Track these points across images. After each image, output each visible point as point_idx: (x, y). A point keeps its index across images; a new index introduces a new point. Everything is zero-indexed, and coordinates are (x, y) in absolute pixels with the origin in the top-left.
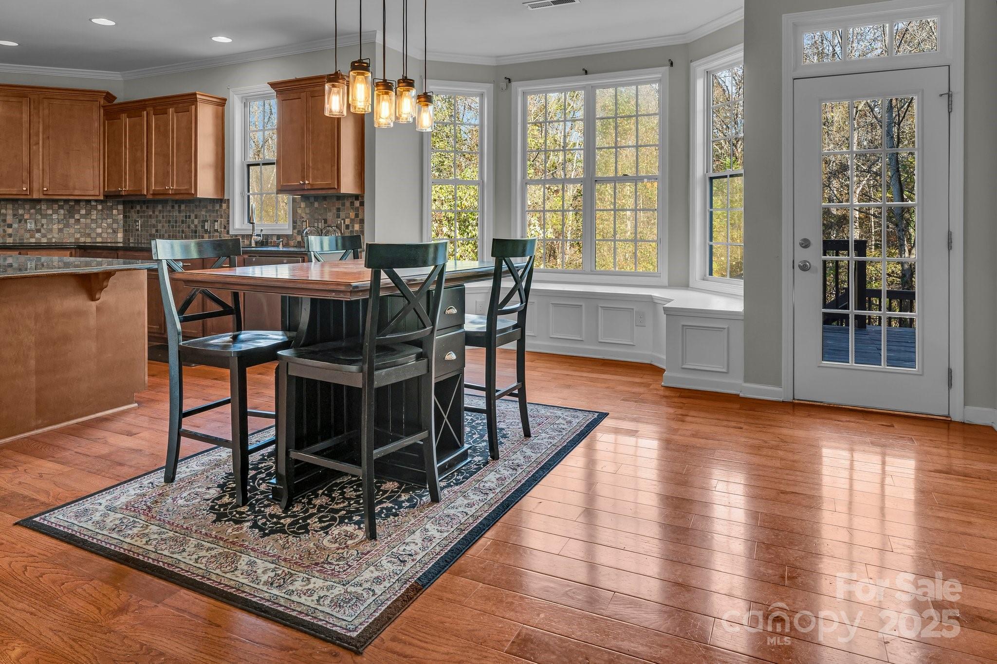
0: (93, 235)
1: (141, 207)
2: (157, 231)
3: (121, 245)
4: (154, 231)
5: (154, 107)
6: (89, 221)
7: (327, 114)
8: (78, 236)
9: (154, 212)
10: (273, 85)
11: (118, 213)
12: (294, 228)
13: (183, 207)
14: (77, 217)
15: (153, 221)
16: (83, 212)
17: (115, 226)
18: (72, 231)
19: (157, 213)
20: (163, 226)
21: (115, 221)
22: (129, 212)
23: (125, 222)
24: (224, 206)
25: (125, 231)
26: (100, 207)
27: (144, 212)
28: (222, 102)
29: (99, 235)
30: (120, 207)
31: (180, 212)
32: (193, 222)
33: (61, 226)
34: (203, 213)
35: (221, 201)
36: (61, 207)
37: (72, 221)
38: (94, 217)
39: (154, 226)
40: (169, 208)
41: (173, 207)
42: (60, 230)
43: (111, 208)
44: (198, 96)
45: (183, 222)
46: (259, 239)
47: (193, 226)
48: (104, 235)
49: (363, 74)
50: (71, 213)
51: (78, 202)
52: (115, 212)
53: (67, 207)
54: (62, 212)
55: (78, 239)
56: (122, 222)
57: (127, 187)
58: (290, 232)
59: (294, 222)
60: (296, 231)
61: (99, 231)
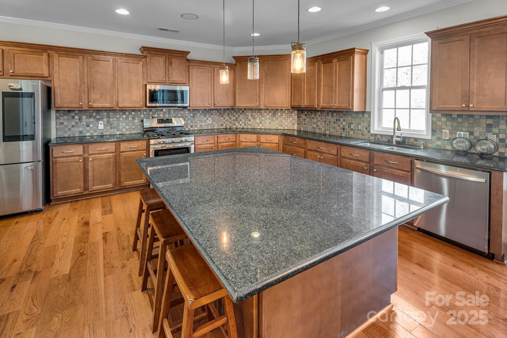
0: (284, 126)
1: (308, 112)
2: (317, 126)
4: (315, 126)
6: (282, 119)
8: (277, 126)
9: (315, 116)
11: (295, 115)
12: (433, 135)
13: (335, 114)
14: (277, 116)
15: (315, 121)
16: (279, 114)
17: (293, 121)
18: (275, 123)
19: (317, 116)
20: (321, 124)
21: (294, 119)
22: (301, 115)
23: (299, 120)
24: (366, 115)
25: (298, 124)
26: (287, 112)
27: (309, 115)
29: (286, 126)
30: (296, 112)
31: (332, 117)
32: (342, 123)
33: (270, 121)
34: (349, 118)
36: (270, 112)
37: (275, 118)
38: (284, 117)
39: (315, 123)
40: (325, 114)
41: (328, 114)
42: (270, 123)
43: (292, 112)
45: (334, 122)
46: (399, 139)
47: (342, 126)
48: (289, 126)
50: (274, 115)
51: (277, 110)
52: (293, 114)
53: (272, 112)
54: (270, 114)
55: (277, 127)
56: (296, 120)
57: (305, 103)
58: (429, 138)
59: (434, 131)
61: (286, 123)
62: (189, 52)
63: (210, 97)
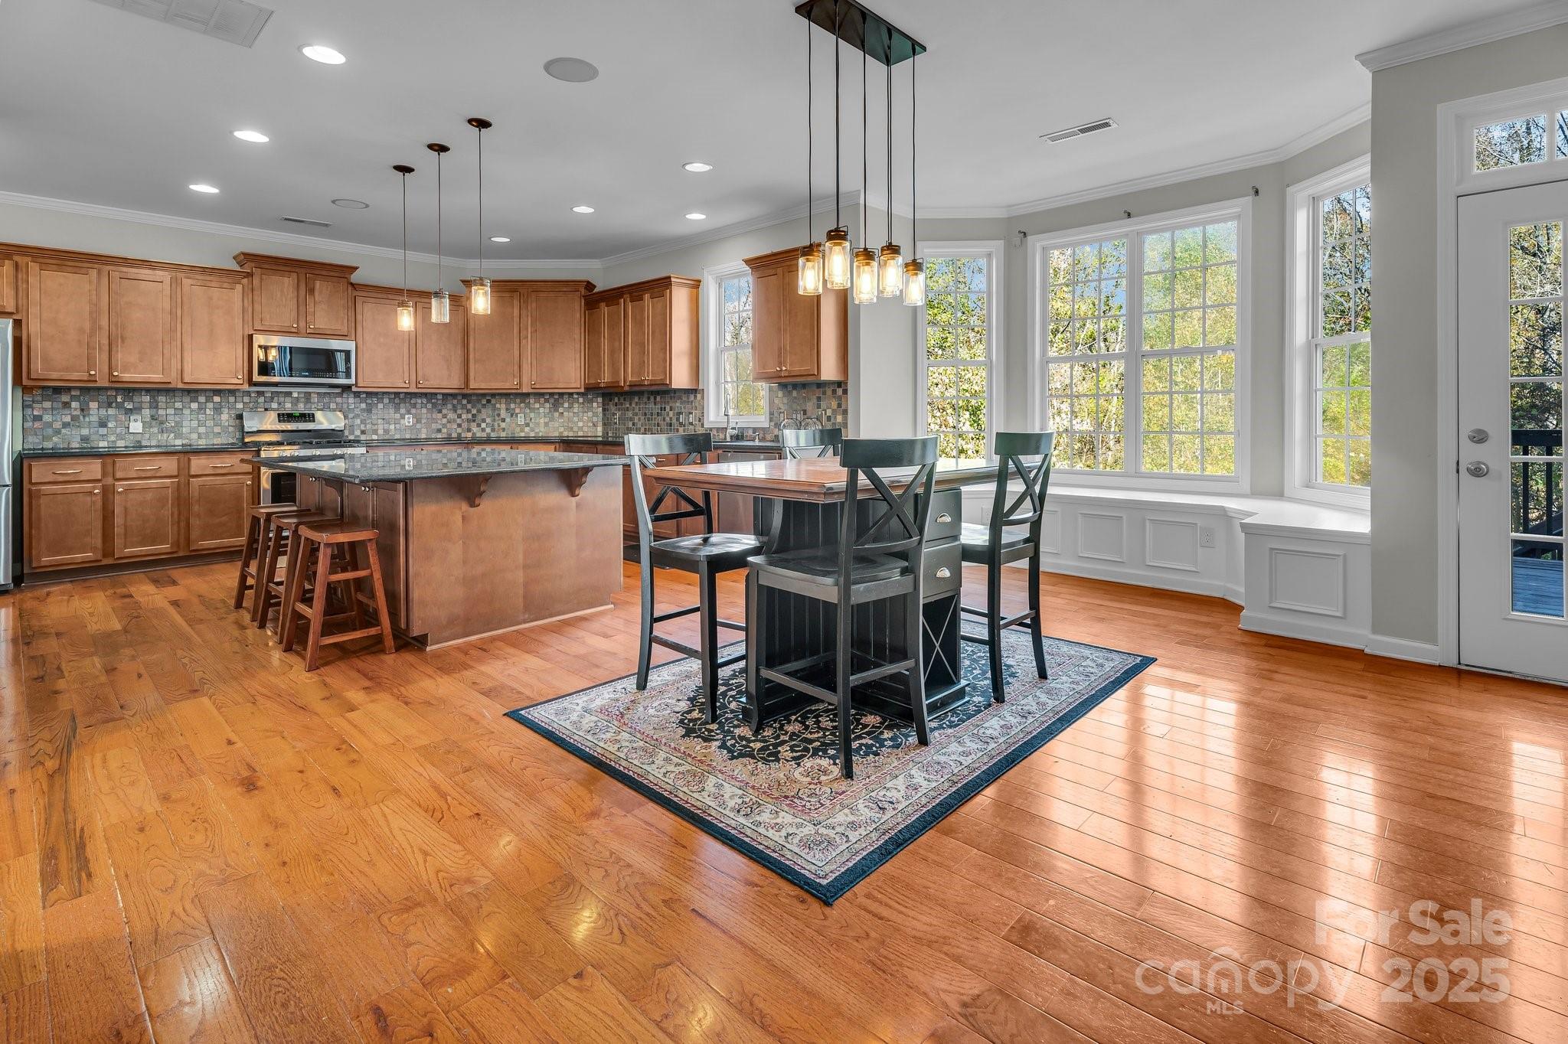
0: (575, 429)
1: (619, 400)
2: (633, 424)
3: (600, 439)
4: (630, 425)
5: (630, 293)
6: (571, 414)
7: (801, 292)
8: (562, 429)
9: (630, 404)
10: (748, 262)
11: (597, 406)
12: (771, 420)
13: (658, 398)
14: (561, 410)
15: (630, 414)
16: (566, 405)
17: (595, 419)
18: (556, 425)
19: (633, 405)
20: (639, 419)
21: (595, 414)
22: (608, 404)
23: (604, 415)
24: (699, 396)
25: (604, 424)
26: (581, 400)
27: (622, 404)
28: (697, 284)
29: (581, 429)
30: (600, 400)
31: (655, 404)
32: (668, 415)
33: (547, 420)
34: (678, 404)
35: (694, 391)
36: (547, 401)
37: (556, 414)
38: (576, 410)
39: (631, 419)
40: (645, 400)
41: (649, 399)
42: (546, 424)
43: (591, 401)
44: (673, 279)
45: (658, 414)
46: (735, 432)
47: (668, 419)
48: (585, 429)
49: (840, 244)
50: (556, 406)
51: (561, 395)
52: (595, 405)
53: (552, 400)
54: (547, 405)
55: (562, 433)
56: (601, 415)
57: (606, 378)
58: (766, 425)
59: (771, 414)
60: (773, 424)
61: (581, 424)
62: (357, 268)
63: (406, 368)
